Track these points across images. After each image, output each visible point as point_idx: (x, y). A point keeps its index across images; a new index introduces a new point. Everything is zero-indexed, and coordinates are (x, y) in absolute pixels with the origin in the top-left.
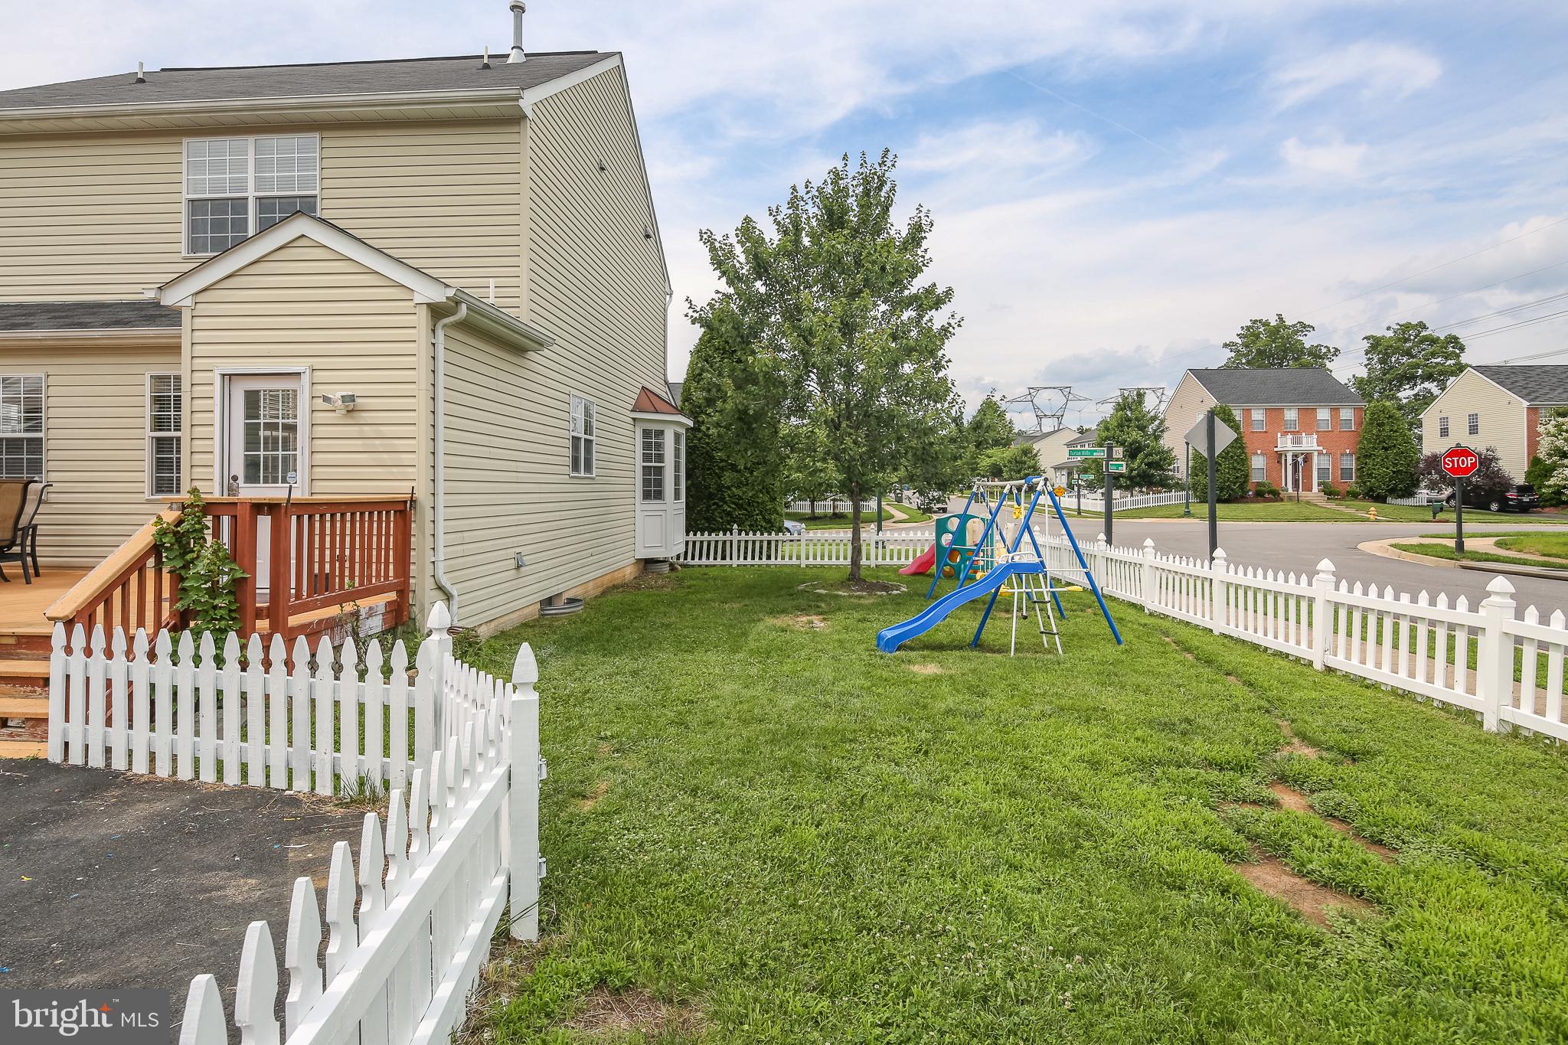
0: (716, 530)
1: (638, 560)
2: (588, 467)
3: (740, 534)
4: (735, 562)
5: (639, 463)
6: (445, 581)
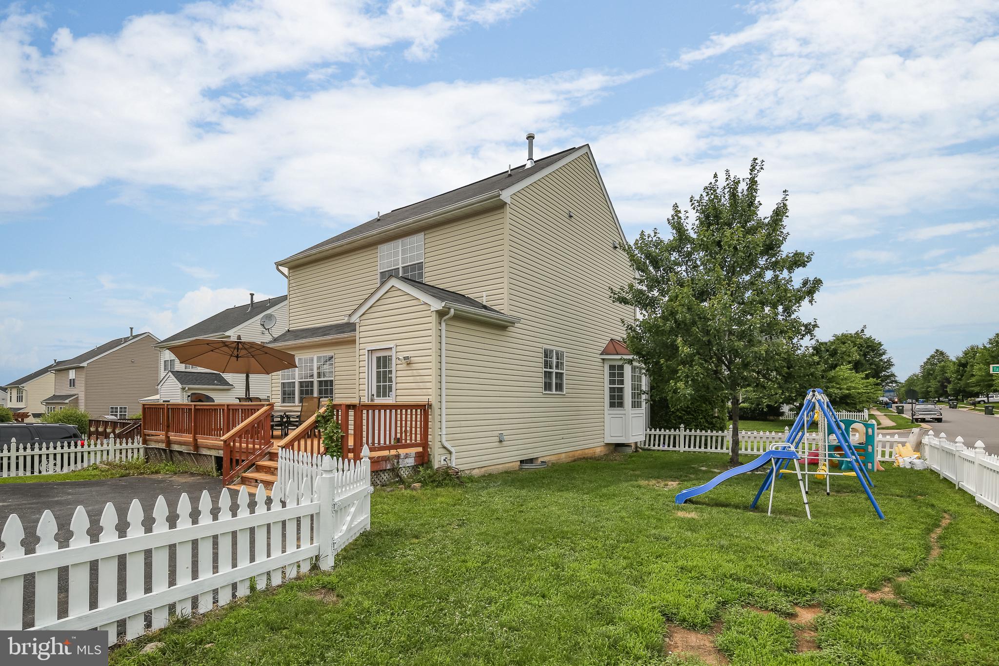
0: (670, 429)
1: (607, 444)
2: (559, 387)
3: (685, 431)
4: (682, 449)
5: (607, 386)
6: (448, 445)
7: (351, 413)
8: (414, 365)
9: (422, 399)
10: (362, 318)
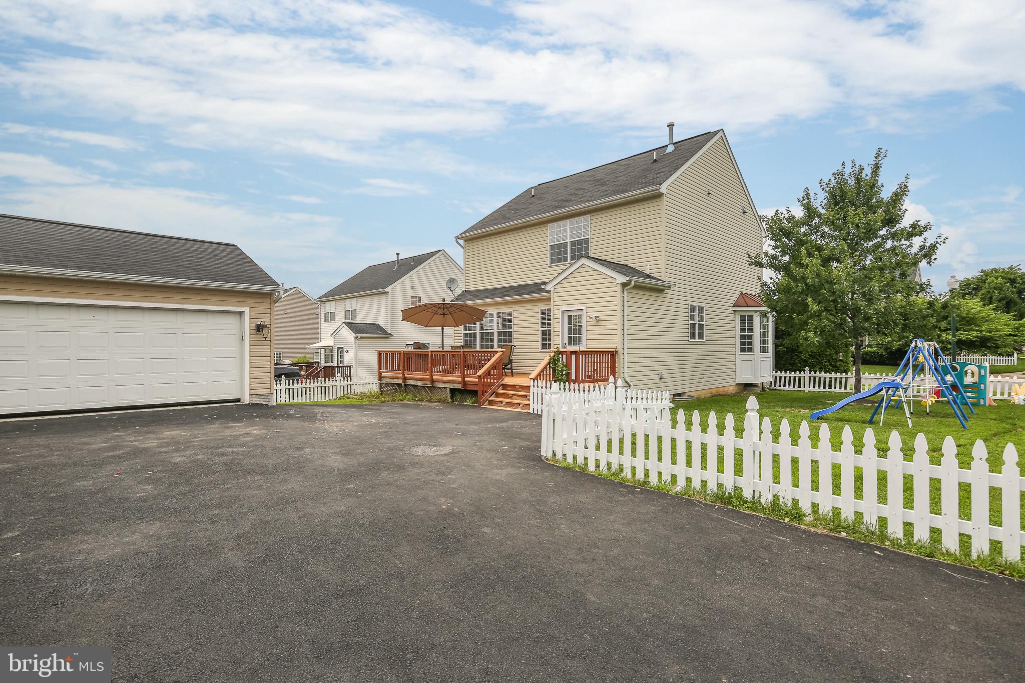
0: (795, 371)
1: (738, 384)
2: (701, 336)
3: (810, 373)
5: (738, 334)
6: (627, 380)
7: (573, 356)
8: (602, 322)
9: (611, 347)
10: (556, 287)
